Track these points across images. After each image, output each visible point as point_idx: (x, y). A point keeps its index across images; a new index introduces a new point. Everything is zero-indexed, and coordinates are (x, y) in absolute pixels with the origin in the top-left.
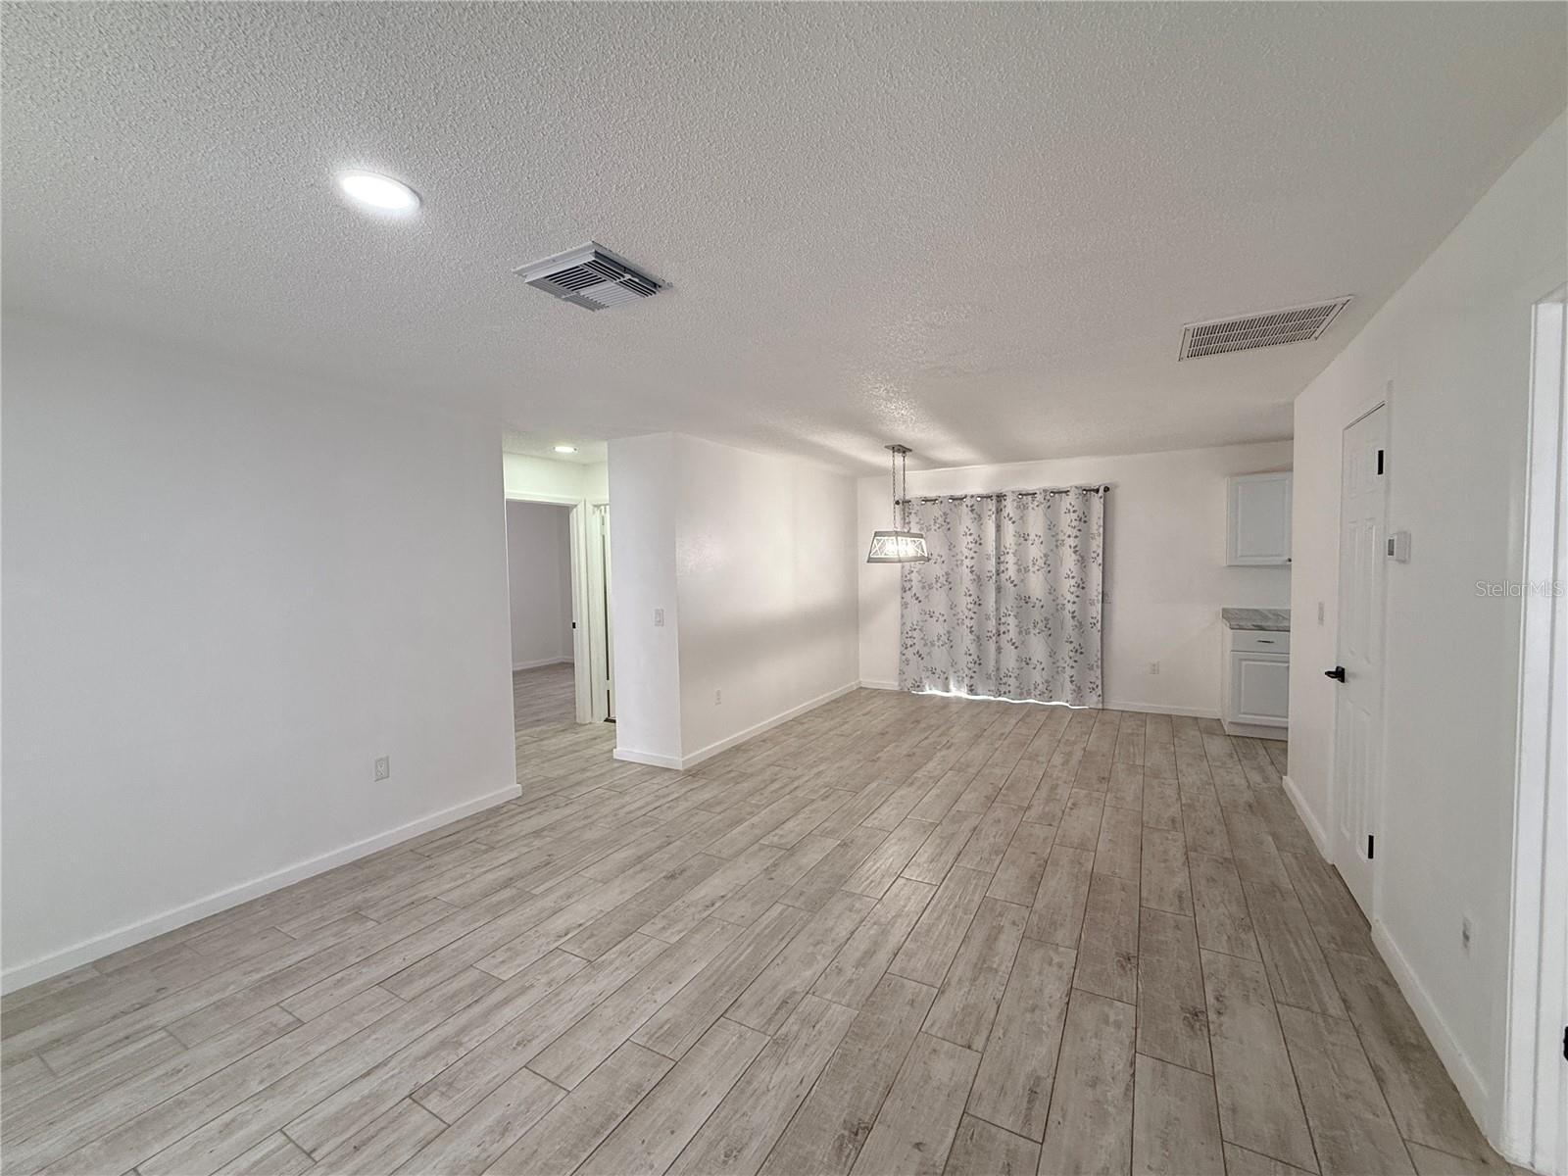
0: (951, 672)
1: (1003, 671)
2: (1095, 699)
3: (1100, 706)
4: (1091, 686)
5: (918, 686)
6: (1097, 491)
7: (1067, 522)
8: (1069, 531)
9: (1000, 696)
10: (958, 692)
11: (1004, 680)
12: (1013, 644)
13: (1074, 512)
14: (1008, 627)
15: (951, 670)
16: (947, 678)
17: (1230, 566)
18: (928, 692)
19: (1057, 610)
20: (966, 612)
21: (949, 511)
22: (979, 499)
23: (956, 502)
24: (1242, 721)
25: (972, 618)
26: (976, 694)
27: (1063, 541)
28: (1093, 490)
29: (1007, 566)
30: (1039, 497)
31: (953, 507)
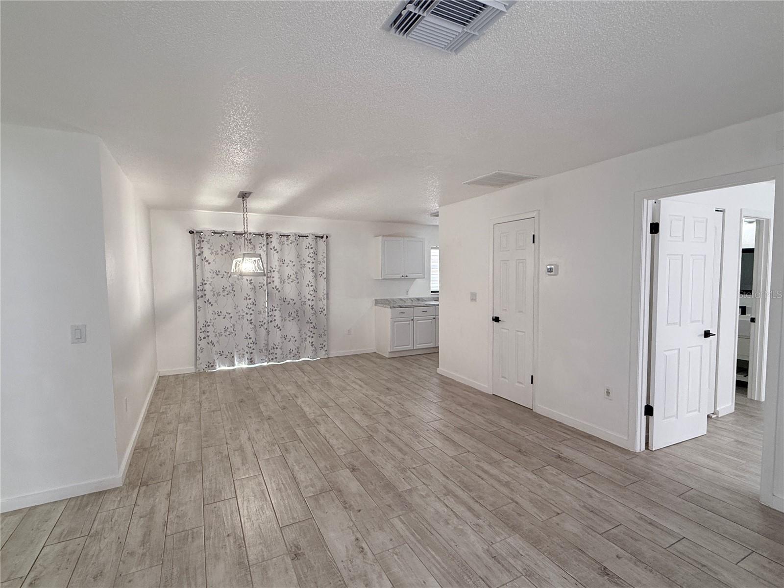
0: (235, 353)
1: (271, 345)
2: (324, 353)
3: (326, 356)
4: (321, 346)
5: (212, 366)
6: (322, 237)
7: (306, 254)
8: (309, 259)
9: (269, 361)
10: (242, 365)
11: (272, 351)
12: (278, 328)
13: (312, 248)
14: (275, 318)
15: (236, 350)
16: (233, 357)
17: (384, 279)
18: (218, 369)
19: (302, 305)
20: (246, 310)
21: (233, 242)
22: (254, 236)
23: (238, 236)
24: (395, 350)
25: (251, 314)
26: (254, 364)
27: (304, 265)
28: (319, 237)
29: (274, 279)
30: (292, 238)
31: (235, 240)
